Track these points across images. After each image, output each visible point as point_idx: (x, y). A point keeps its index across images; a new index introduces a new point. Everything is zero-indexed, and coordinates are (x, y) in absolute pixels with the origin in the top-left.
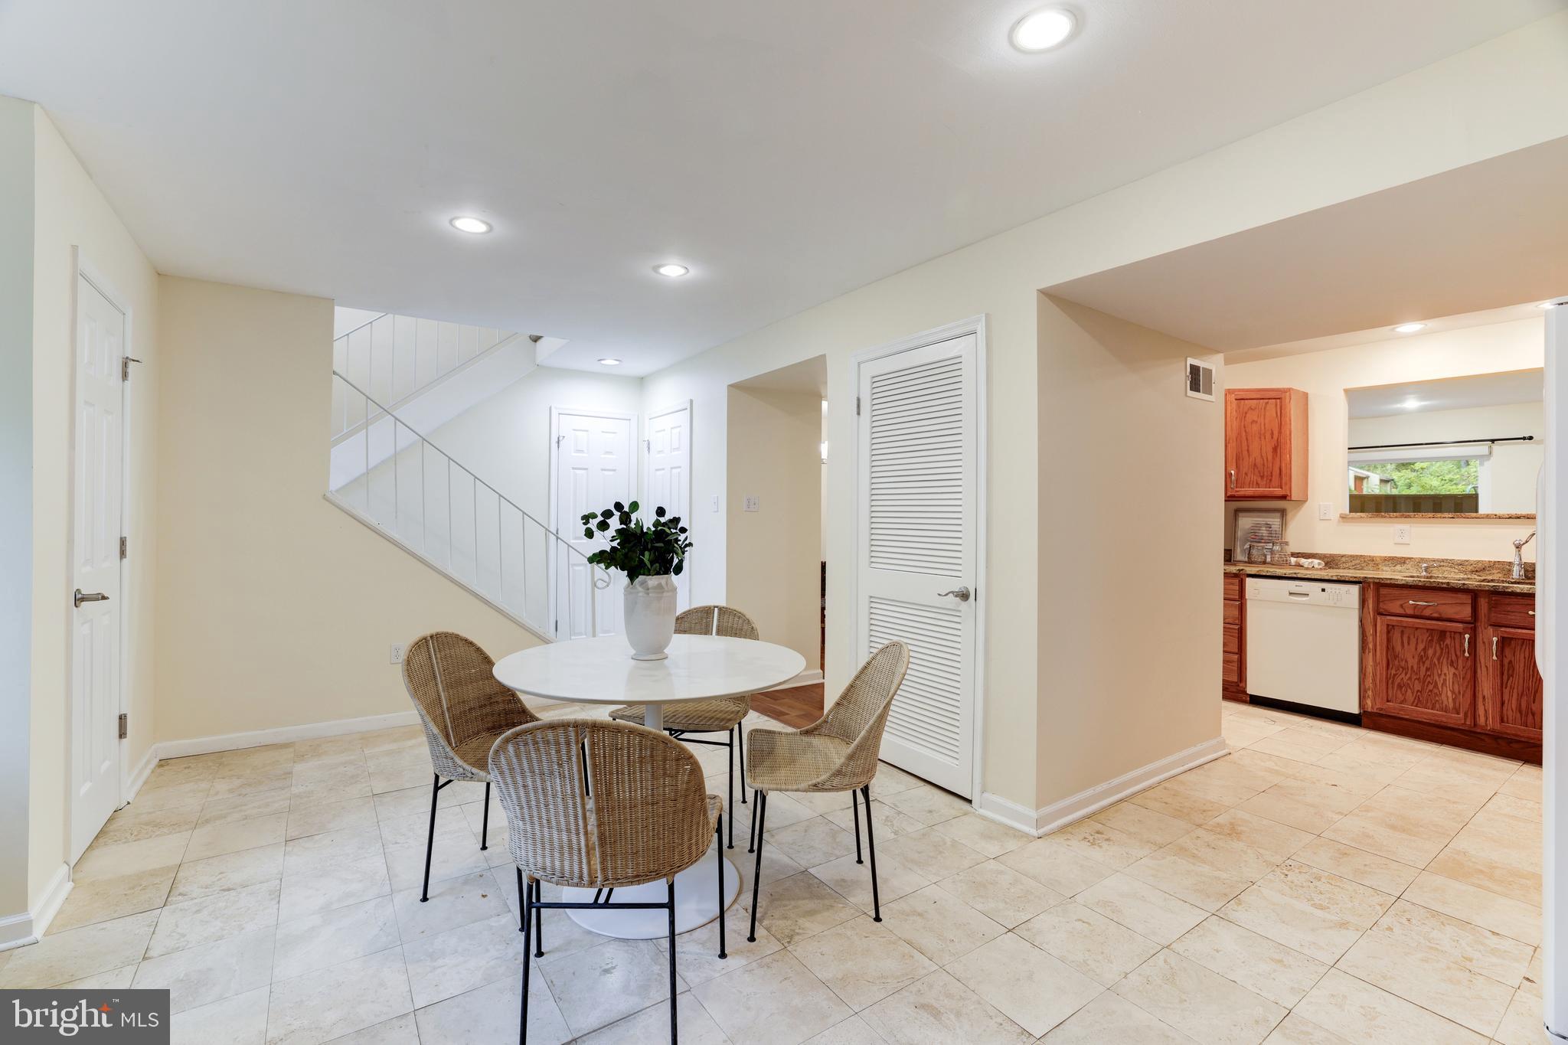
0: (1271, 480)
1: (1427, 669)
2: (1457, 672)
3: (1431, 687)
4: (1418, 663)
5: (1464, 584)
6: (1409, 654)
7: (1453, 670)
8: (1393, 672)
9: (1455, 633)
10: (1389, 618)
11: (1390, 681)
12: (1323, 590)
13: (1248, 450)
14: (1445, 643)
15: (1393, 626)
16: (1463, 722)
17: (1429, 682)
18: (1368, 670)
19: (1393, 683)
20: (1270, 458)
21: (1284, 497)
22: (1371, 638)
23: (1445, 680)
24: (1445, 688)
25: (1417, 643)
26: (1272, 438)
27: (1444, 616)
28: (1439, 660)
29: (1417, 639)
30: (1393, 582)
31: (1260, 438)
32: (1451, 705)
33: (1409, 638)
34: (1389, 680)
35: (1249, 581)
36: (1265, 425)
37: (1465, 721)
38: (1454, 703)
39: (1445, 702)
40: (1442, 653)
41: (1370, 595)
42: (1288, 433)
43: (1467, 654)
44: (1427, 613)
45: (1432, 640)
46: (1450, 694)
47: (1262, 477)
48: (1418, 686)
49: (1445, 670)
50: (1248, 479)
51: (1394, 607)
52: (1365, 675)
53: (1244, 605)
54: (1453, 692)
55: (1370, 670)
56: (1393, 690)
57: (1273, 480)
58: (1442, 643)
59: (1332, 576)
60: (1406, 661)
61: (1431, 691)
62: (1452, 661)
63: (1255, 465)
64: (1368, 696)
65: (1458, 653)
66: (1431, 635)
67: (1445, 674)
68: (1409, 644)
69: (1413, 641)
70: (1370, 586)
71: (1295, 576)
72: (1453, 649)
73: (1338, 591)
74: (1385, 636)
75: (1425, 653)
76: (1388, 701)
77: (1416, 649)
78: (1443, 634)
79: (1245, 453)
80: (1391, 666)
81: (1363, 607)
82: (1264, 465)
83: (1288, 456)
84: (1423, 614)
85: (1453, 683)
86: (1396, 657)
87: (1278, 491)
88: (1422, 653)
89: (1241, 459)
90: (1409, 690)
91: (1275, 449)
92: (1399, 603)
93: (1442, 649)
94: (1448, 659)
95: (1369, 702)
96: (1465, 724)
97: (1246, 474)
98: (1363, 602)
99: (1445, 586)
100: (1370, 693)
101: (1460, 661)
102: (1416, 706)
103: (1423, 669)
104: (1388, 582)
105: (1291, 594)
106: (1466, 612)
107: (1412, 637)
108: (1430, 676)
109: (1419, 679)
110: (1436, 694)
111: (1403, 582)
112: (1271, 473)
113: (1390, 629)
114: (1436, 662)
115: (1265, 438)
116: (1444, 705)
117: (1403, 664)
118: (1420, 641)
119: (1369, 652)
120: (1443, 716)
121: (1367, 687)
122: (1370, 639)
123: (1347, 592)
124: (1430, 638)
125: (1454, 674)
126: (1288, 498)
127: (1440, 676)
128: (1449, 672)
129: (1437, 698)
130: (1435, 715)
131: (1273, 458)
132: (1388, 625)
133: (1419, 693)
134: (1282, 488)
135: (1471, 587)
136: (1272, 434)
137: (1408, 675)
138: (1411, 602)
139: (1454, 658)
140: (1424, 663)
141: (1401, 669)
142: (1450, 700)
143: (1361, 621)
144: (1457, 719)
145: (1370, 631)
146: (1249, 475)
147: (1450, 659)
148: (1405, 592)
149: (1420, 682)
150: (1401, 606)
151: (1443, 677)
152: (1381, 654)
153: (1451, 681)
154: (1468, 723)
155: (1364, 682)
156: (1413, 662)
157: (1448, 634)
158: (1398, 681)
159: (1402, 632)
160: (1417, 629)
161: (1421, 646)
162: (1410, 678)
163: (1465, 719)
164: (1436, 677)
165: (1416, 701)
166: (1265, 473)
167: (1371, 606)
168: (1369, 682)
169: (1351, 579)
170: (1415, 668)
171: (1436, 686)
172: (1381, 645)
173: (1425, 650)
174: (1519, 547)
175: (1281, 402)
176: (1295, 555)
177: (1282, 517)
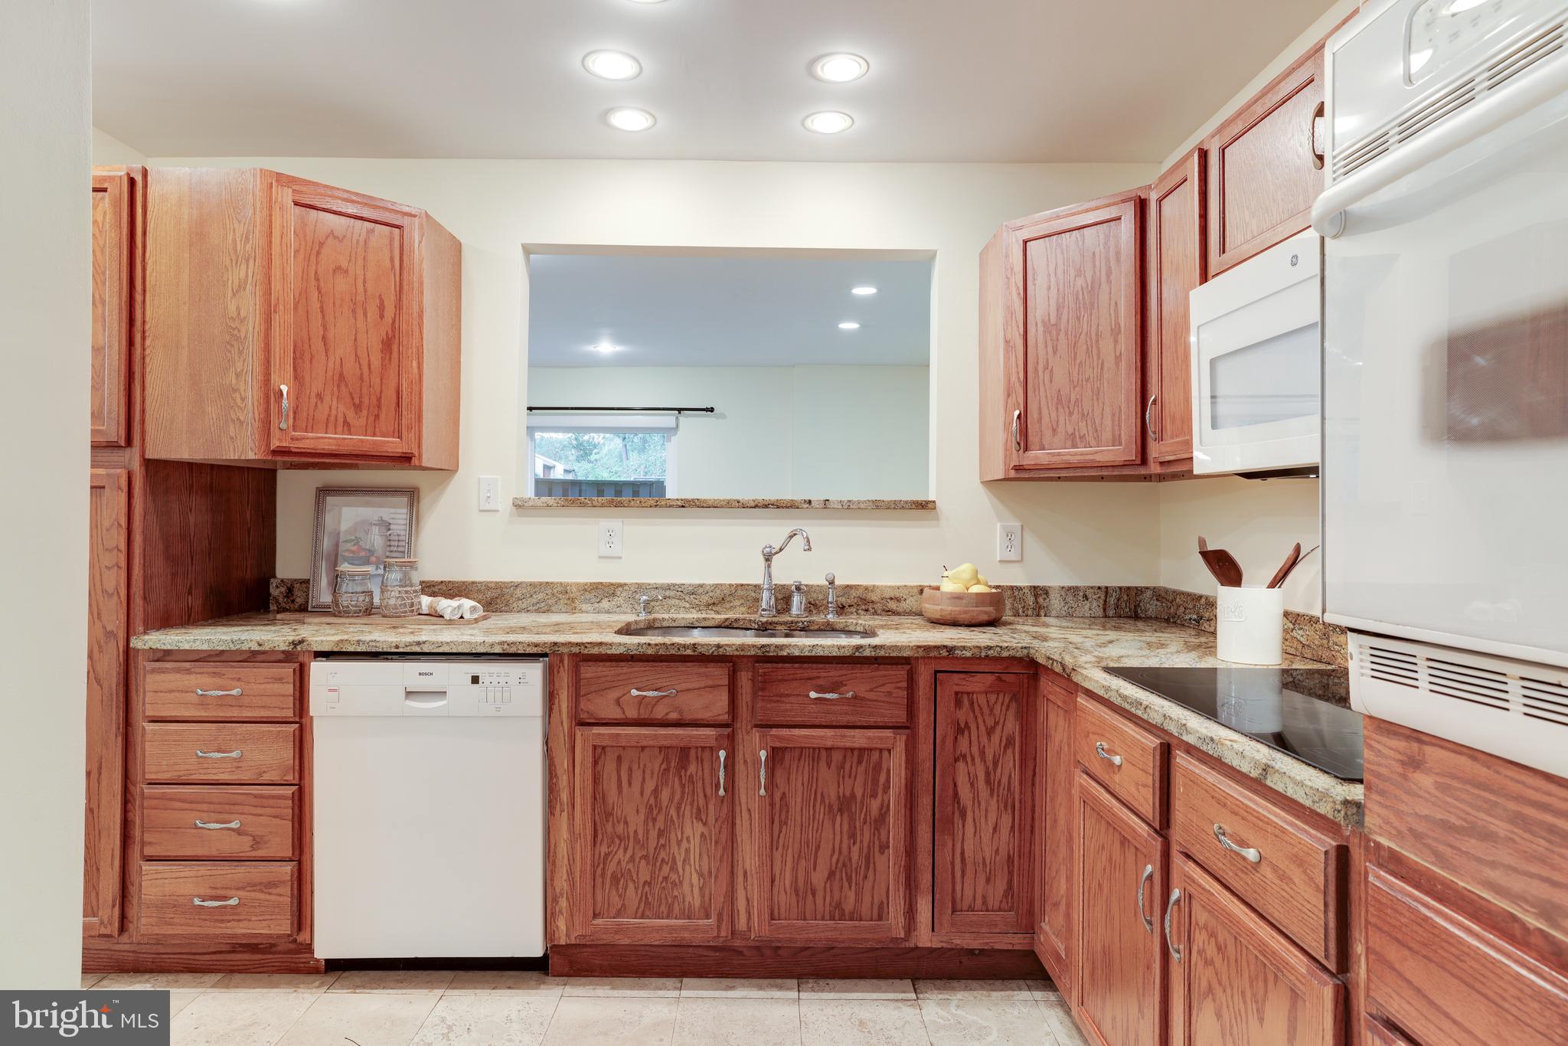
0: (377, 416)
1: (661, 833)
2: (706, 833)
3: (666, 869)
4: (646, 822)
5: (719, 646)
6: (630, 807)
7: (699, 828)
8: (604, 849)
9: (703, 748)
10: (596, 730)
11: (599, 871)
12: (475, 680)
13: (324, 338)
14: (688, 773)
15: (604, 748)
16: (715, 934)
17: (663, 860)
18: (559, 855)
19: (603, 875)
20: (376, 362)
21: (405, 460)
22: (565, 777)
23: (687, 851)
24: (687, 867)
25: (644, 779)
26: (382, 316)
27: (688, 716)
28: (678, 809)
29: (644, 772)
30: (603, 650)
31: (354, 311)
32: (697, 903)
33: (630, 769)
34: (598, 865)
35: (318, 670)
36: (365, 282)
37: (719, 931)
38: (702, 896)
39: (688, 899)
40: (683, 793)
41: (564, 679)
42: (416, 308)
43: (722, 792)
44: (659, 713)
45: (667, 770)
46: (695, 879)
47: (358, 408)
48: (644, 875)
49: (688, 831)
50: (323, 409)
51: (604, 706)
52: (554, 863)
53: (307, 737)
54: (701, 875)
55: (563, 850)
56: (604, 890)
57: (383, 416)
58: (683, 773)
59: (492, 645)
60: (626, 823)
61: (666, 878)
62: (699, 810)
63: (341, 377)
64: (561, 912)
65: (708, 791)
66: (667, 759)
67: (688, 839)
68: (630, 784)
69: (637, 775)
70: (562, 661)
71: (417, 649)
72: (700, 784)
73: (502, 680)
74: (589, 773)
75: (656, 798)
76: (595, 916)
77: (642, 794)
78: (684, 752)
79: (318, 345)
80: (600, 837)
81: (551, 710)
82: (362, 379)
83: (415, 364)
84: (653, 716)
85: (700, 855)
86: (608, 815)
87: (393, 445)
88: (652, 801)
89: (307, 356)
90: (631, 885)
91: (387, 344)
92: (614, 695)
93: (683, 786)
94: (692, 805)
95: (562, 924)
96: (718, 937)
97: (319, 396)
98: (550, 697)
99: (689, 652)
100: (563, 903)
101: (711, 807)
102: (642, 917)
103: (654, 834)
104: (595, 651)
105: (409, 694)
106: (717, 705)
107: (635, 767)
108: (663, 846)
109: (645, 857)
110: (674, 884)
111: (621, 650)
112: (379, 400)
113: (598, 752)
114: (675, 818)
115: (365, 314)
116: (687, 904)
117: (620, 828)
118: (648, 772)
119: (562, 811)
120: (683, 928)
121: (558, 890)
122: (563, 781)
123: (521, 681)
124: (664, 766)
125: (703, 835)
126: (415, 461)
127: (679, 843)
128: (693, 831)
129: (676, 893)
130: (671, 929)
131: (383, 366)
132: (595, 747)
133: (647, 888)
134: (400, 437)
135: (729, 651)
136: (382, 308)
137: (630, 852)
138: (634, 692)
139: (702, 802)
140: (654, 820)
141: (617, 841)
142: (696, 891)
143: (546, 742)
144: (704, 929)
145: (563, 763)
146: (327, 399)
147: (695, 803)
148: (625, 669)
149: (648, 864)
150: (618, 702)
151: (685, 844)
152: (584, 813)
153: (697, 850)
154: (723, 934)
155: (552, 880)
156: (636, 822)
157: (693, 752)
158: (612, 867)
159: (619, 758)
160: (643, 748)
161: (650, 786)
162: (632, 859)
163: (719, 928)
164: (674, 848)
165: (643, 905)
166: (366, 401)
167: (564, 706)
168: (561, 883)
169: (529, 650)
170: (640, 836)
171: (673, 868)
172: (583, 795)
173: (656, 792)
174: (768, 558)
175: (402, 236)
176: (432, 588)
177: (412, 505)
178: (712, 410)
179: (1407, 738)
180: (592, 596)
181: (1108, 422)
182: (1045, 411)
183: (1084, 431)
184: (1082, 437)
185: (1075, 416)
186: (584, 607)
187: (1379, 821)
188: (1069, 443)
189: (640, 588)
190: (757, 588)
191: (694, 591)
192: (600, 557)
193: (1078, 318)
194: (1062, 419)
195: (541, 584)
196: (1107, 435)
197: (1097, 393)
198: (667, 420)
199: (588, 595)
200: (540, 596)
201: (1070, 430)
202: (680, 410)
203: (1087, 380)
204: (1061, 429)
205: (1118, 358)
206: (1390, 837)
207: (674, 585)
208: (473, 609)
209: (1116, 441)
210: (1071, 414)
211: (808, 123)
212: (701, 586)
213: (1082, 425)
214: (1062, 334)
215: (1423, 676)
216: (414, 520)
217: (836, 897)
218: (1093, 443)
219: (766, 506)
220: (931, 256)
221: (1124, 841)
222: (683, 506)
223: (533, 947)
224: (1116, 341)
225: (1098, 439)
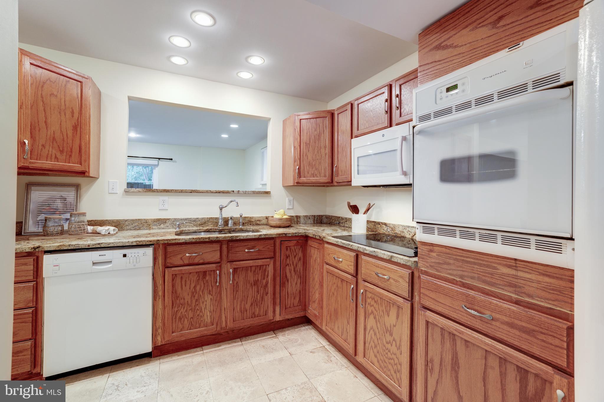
0: (71, 156)
1: (197, 300)
2: (212, 298)
3: (198, 312)
4: (191, 298)
5: (217, 237)
6: (186, 295)
7: (210, 297)
8: (176, 309)
9: (211, 271)
10: (173, 269)
11: (174, 317)
12: (125, 256)
13: (46, 122)
14: (206, 279)
15: (176, 275)
16: (215, 330)
17: (197, 309)
18: (158, 315)
19: (176, 318)
20: (70, 134)
21: (83, 174)
22: (160, 287)
23: (206, 305)
24: (206, 310)
25: (190, 283)
26: (73, 116)
27: (206, 261)
28: (203, 292)
29: (191, 281)
30: (176, 241)
31: (60, 113)
32: (209, 321)
33: (186, 281)
34: (175, 314)
35: (47, 259)
36: (65, 101)
37: (217, 328)
38: (211, 318)
39: (206, 320)
40: (204, 286)
41: (160, 252)
42: (88, 115)
43: (218, 284)
44: (196, 261)
45: (199, 279)
46: (208, 313)
47: (62, 152)
48: (191, 315)
49: (206, 298)
50: (45, 152)
51: (176, 260)
52: (156, 318)
54: (210, 312)
55: (160, 312)
56: (176, 323)
57: (73, 156)
58: (204, 280)
59: (132, 242)
60: (184, 299)
61: (198, 315)
62: (210, 291)
63: (54, 139)
64: (159, 334)
65: (213, 284)
66: (199, 276)
67: (206, 301)
68: (186, 286)
69: (188, 282)
70: (159, 246)
71: (99, 246)
72: (210, 282)
73: (136, 255)
74: (171, 284)
75: (195, 289)
76: (173, 332)
77: (190, 288)
78: (205, 273)
79: (42, 124)
80: (174, 305)
81: (155, 264)
82: (63, 140)
83: (87, 136)
84: (194, 262)
85: (210, 305)
86: (177, 297)
87: (77, 167)
88: (194, 290)
89: (37, 129)
90: (186, 320)
91: (75, 128)
92: (179, 256)
93: (204, 284)
94: (207, 290)
95: (159, 338)
96: (216, 330)
97: (43, 146)
98: (155, 259)
99: (207, 240)
100: (160, 331)
101: (214, 289)
102: (190, 329)
103: (194, 301)
104: (174, 242)
105: (94, 264)
106: (216, 256)
107: (187, 280)
108: (197, 304)
109: (191, 309)
110: (201, 316)
111: (183, 241)
112: (71, 149)
113: (174, 276)
114: (201, 295)
115: (65, 114)
116: (206, 322)
117: (182, 301)
118: (192, 281)
119: (159, 299)
120: (205, 330)
121: (157, 327)
122: (160, 288)
123: (144, 254)
124: (197, 279)
125: (211, 299)
126: (87, 174)
127: (203, 303)
128: (208, 298)
129: (202, 319)
130: (201, 331)
131: (73, 136)
132: (173, 275)
133: (192, 320)
134: (81, 164)
135: (221, 239)
136: (73, 112)
137: (185, 309)
138: (187, 255)
139: (211, 288)
140: (194, 296)
141: (181, 306)
142: (209, 317)
143: (153, 275)
144: (212, 329)
145: (160, 281)
146: (47, 147)
147: (209, 289)
148: (184, 247)
149: (192, 311)
150: (181, 259)
151: (205, 303)
152: (168, 298)
153: (209, 304)
154: (218, 329)
155: (155, 323)
156: (188, 298)
157: (208, 273)
158: (179, 315)
159: (182, 278)
160: (190, 273)
161: (193, 285)
162: (186, 311)
163: (217, 327)
164: (201, 304)
165: (190, 325)
166: (65, 149)
167: (160, 262)
168: (159, 323)
169: (148, 243)
170: (189, 303)
171: (201, 311)
172: (168, 292)
173: (195, 287)
174: (221, 209)
175: (82, 86)
176: (91, 223)
177: (77, 191)
178: (172, 159)
179: (430, 246)
180: (157, 223)
181: (323, 171)
182: (305, 167)
183: (316, 173)
184: (316, 175)
185: (314, 169)
186: (154, 227)
187: (422, 265)
188: (312, 176)
189: (175, 220)
190: (217, 219)
191: (195, 220)
192: (160, 210)
193: (315, 142)
194: (310, 169)
195: (136, 220)
196: (322, 175)
197: (320, 163)
198: (155, 162)
199: (155, 223)
200: (136, 224)
201: (313, 173)
202: (159, 159)
203: (317, 159)
204: (310, 172)
205: (326, 154)
206: (425, 268)
207: (188, 218)
208: (114, 230)
209: (325, 176)
210: (313, 168)
211: (239, 74)
212: (197, 218)
213: (316, 171)
214: (311, 146)
215: (436, 232)
216: (78, 197)
217: (253, 311)
218: (319, 176)
219: (219, 193)
220: (269, 119)
221: (342, 280)
222: (191, 192)
223: (148, 348)
224: (325, 150)
225: (320, 175)
